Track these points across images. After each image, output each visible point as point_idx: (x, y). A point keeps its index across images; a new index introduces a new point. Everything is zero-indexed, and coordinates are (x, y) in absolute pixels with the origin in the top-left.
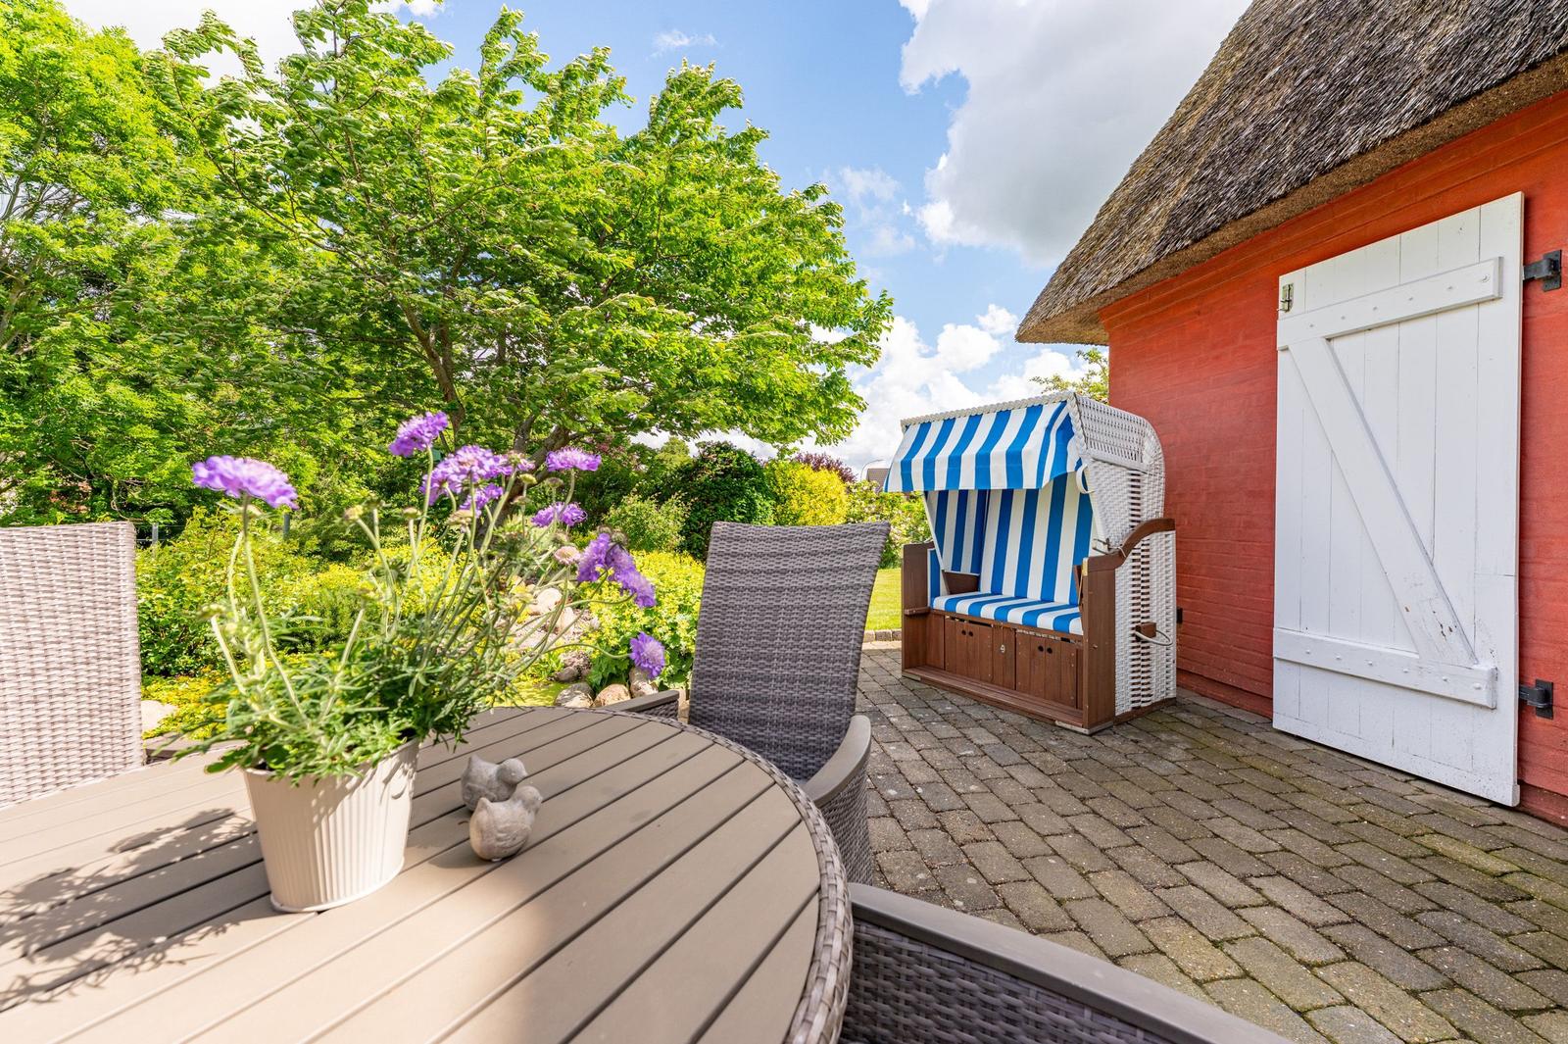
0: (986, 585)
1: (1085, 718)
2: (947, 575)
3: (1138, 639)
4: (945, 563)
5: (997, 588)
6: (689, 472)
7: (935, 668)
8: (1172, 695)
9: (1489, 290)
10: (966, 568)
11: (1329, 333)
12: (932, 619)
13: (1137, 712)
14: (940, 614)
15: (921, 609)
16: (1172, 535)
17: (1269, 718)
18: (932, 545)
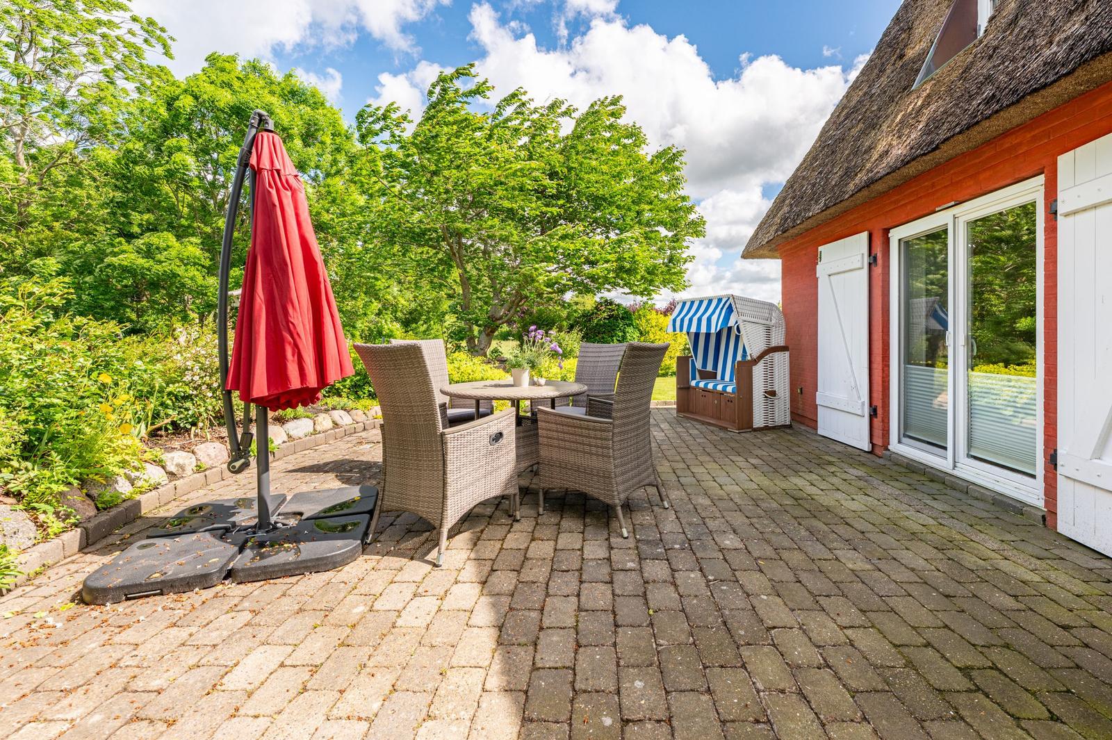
0: (719, 377)
1: (736, 425)
2: (699, 370)
3: (766, 397)
4: (699, 365)
5: (723, 378)
6: (588, 316)
7: (692, 413)
8: (788, 423)
9: (859, 265)
10: (710, 368)
11: (830, 273)
12: (692, 391)
13: (766, 428)
14: (694, 388)
15: (686, 386)
16: (787, 354)
17: (816, 428)
18: (692, 357)
